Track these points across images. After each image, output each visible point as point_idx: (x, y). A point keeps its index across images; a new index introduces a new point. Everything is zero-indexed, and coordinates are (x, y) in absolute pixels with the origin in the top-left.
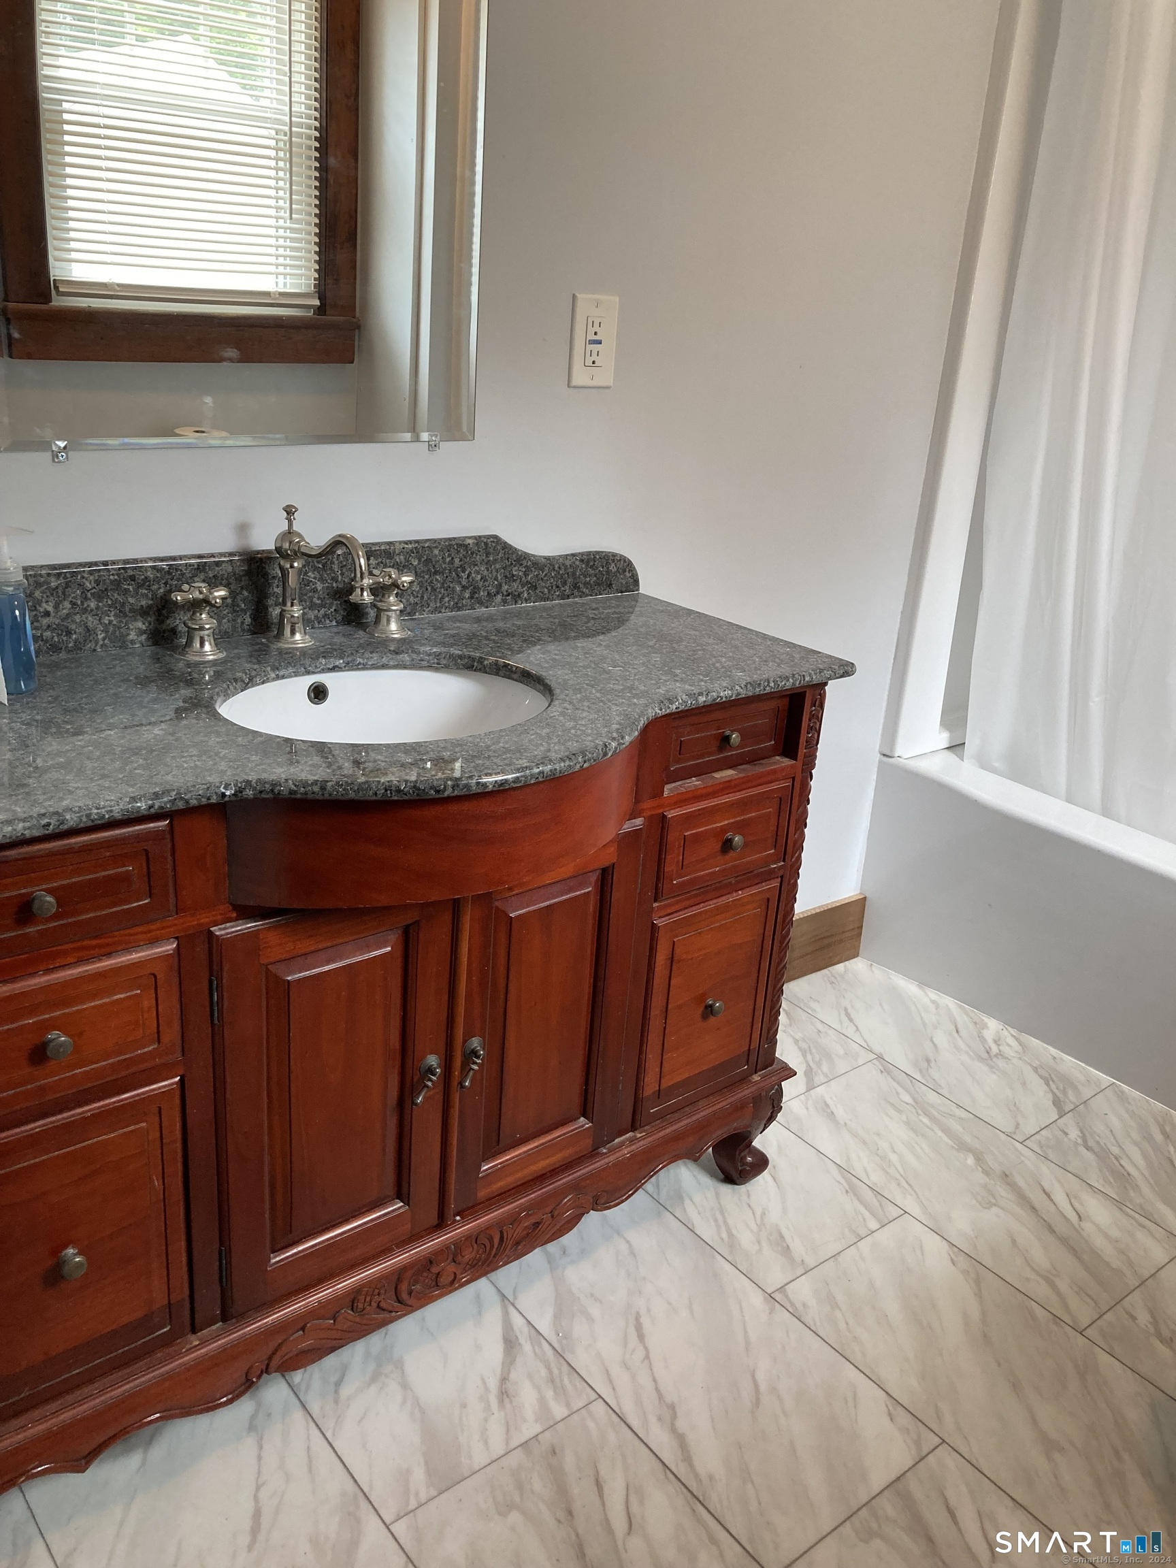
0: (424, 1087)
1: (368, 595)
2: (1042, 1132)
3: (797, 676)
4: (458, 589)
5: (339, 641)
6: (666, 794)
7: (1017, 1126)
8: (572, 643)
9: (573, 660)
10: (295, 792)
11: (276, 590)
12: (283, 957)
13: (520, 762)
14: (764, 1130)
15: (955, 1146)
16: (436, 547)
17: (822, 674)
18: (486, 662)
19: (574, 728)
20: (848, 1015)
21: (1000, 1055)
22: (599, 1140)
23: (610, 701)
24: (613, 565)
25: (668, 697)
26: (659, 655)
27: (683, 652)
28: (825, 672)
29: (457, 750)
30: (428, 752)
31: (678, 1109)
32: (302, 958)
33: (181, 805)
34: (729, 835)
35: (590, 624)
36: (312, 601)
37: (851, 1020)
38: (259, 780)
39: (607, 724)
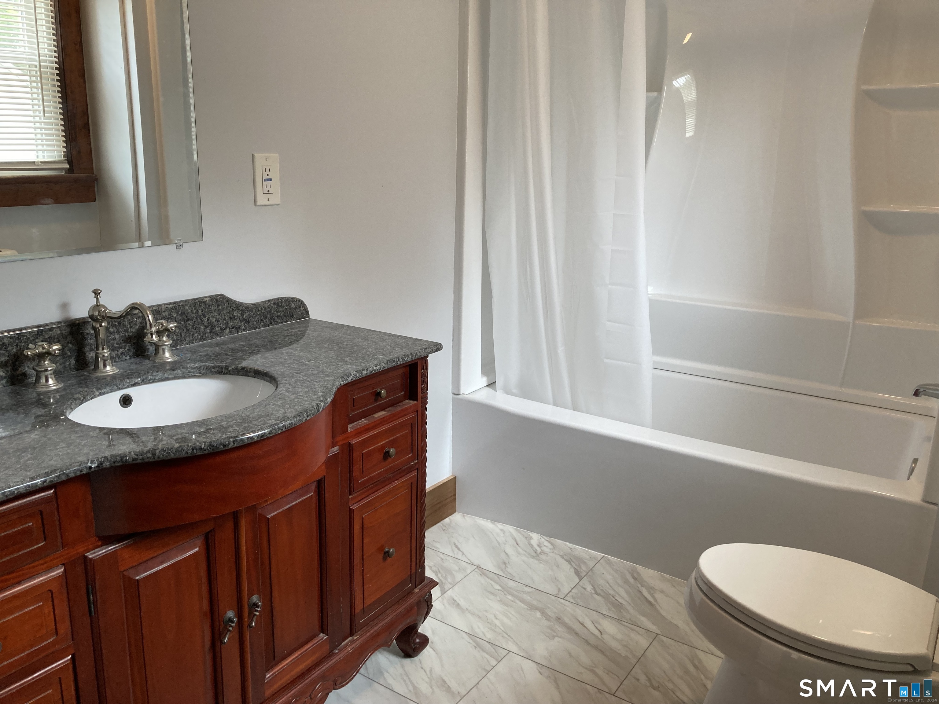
0: (228, 631)
1: (156, 337)
2: (573, 591)
3: (413, 354)
4: (202, 328)
5: (134, 368)
6: (349, 430)
7: (559, 590)
8: (278, 350)
9: (283, 360)
10: (136, 459)
11: (89, 341)
12: (135, 564)
13: (270, 421)
14: (424, 621)
15: (529, 608)
16: (187, 305)
17: (426, 351)
18: (230, 368)
19: (296, 398)
20: (456, 546)
21: (542, 552)
22: (334, 644)
23: (312, 380)
24: (293, 304)
25: (345, 374)
26: (333, 352)
27: (346, 348)
28: (427, 350)
29: (229, 420)
30: (212, 424)
31: (375, 618)
32: (144, 564)
33: (64, 478)
34: (387, 449)
35: (286, 339)
36: (113, 346)
37: (459, 549)
38: (112, 455)
39: (315, 393)
